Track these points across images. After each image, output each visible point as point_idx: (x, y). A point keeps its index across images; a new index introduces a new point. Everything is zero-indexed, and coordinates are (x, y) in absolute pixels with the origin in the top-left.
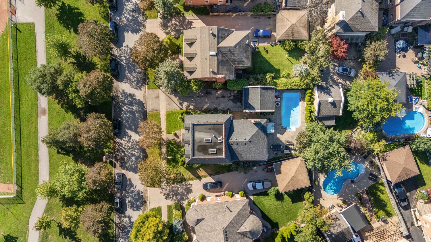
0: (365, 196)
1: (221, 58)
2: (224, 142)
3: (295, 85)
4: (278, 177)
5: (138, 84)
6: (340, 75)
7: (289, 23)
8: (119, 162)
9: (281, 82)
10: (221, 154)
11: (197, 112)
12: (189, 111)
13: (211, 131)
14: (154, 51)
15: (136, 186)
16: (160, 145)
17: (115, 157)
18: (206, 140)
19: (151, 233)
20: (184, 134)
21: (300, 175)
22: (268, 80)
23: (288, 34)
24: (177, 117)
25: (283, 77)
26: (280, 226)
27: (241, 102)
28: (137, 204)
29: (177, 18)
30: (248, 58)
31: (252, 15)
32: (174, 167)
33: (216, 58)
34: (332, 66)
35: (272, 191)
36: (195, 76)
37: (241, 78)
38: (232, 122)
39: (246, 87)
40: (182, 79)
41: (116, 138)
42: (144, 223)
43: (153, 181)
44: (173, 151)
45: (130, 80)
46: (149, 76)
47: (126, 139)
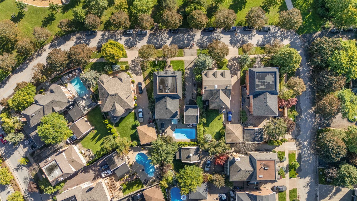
0: (135, 177)
1: (214, 92)
2: (166, 94)
3: (199, 135)
4: (146, 126)
5: (200, 43)
6: (205, 162)
7: (235, 131)
8: (153, 32)
9: (201, 127)
10: (159, 92)
11: (184, 78)
12: (184, 74)
13: (173, 86)
14: (218, 53)
15: (139, 42)
16: (164, 57)
17: (156, 30)
18: (167, 84)
19: (114, 53)
20: (171, 71)
21: (147, 138)
22: (202, 120)
23: (229, 131)
24: (180, 67)
25: (204, 129)
26: (117, 127)
27: (190, 104)
28: (128, 43)
29: (239, 66)
30: (214, 107)
31: (240, 110)
32: (151, 65)
33: (214, 89)
34: (211, 157)
35: (137, 122)
36: (204, 77)
37: (204, 104)
38: (178, 99)
39: (198, 107)
40: (202, 70)
41: (167, 30)
42: (119, 48)
43: (143, 53)
44: (160, 64)
45: (202, 39)
46: (204, 50)
47: (167, 37)
